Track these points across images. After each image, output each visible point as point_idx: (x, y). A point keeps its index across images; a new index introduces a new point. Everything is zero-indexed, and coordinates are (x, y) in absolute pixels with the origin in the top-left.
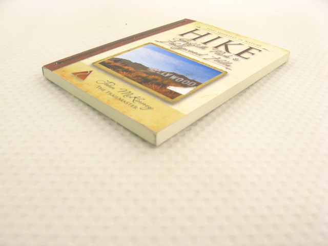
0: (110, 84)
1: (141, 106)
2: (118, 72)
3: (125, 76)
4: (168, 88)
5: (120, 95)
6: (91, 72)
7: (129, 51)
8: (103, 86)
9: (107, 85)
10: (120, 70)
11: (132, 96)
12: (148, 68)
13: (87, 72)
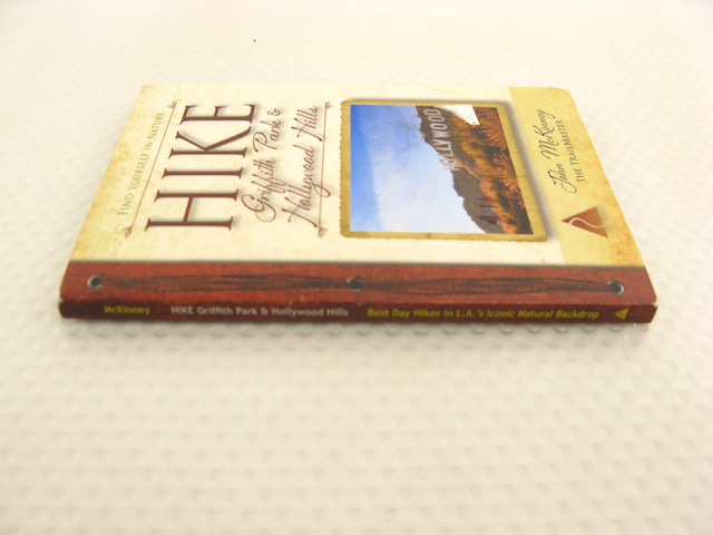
0: (558, 176)
1: (548, 120)
2: (517, 193)
3: (515, 177)
4: (478, 123)
5: (562, 149)
6: (567, 221)
7: (429, 236)
8: (572, 177)
9: (563, 178)
10: (507, 194)
11: (544, 139)
12: (453, 172)
13: (575, 224)
